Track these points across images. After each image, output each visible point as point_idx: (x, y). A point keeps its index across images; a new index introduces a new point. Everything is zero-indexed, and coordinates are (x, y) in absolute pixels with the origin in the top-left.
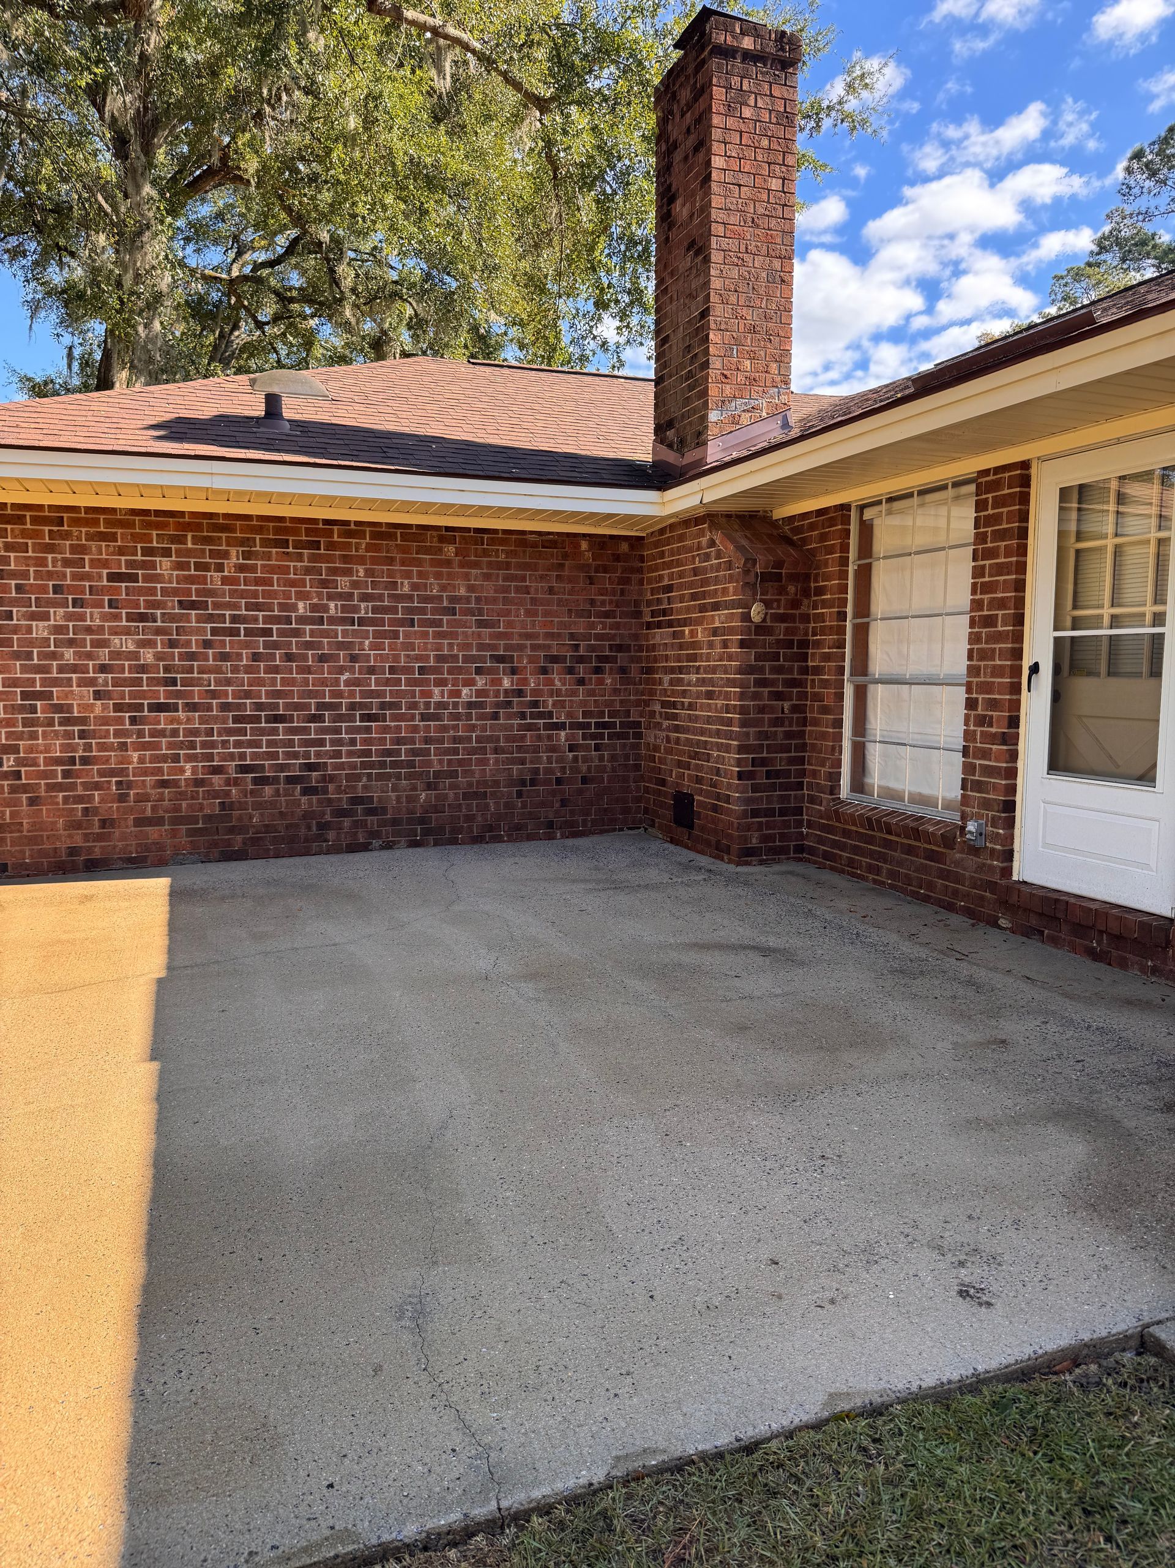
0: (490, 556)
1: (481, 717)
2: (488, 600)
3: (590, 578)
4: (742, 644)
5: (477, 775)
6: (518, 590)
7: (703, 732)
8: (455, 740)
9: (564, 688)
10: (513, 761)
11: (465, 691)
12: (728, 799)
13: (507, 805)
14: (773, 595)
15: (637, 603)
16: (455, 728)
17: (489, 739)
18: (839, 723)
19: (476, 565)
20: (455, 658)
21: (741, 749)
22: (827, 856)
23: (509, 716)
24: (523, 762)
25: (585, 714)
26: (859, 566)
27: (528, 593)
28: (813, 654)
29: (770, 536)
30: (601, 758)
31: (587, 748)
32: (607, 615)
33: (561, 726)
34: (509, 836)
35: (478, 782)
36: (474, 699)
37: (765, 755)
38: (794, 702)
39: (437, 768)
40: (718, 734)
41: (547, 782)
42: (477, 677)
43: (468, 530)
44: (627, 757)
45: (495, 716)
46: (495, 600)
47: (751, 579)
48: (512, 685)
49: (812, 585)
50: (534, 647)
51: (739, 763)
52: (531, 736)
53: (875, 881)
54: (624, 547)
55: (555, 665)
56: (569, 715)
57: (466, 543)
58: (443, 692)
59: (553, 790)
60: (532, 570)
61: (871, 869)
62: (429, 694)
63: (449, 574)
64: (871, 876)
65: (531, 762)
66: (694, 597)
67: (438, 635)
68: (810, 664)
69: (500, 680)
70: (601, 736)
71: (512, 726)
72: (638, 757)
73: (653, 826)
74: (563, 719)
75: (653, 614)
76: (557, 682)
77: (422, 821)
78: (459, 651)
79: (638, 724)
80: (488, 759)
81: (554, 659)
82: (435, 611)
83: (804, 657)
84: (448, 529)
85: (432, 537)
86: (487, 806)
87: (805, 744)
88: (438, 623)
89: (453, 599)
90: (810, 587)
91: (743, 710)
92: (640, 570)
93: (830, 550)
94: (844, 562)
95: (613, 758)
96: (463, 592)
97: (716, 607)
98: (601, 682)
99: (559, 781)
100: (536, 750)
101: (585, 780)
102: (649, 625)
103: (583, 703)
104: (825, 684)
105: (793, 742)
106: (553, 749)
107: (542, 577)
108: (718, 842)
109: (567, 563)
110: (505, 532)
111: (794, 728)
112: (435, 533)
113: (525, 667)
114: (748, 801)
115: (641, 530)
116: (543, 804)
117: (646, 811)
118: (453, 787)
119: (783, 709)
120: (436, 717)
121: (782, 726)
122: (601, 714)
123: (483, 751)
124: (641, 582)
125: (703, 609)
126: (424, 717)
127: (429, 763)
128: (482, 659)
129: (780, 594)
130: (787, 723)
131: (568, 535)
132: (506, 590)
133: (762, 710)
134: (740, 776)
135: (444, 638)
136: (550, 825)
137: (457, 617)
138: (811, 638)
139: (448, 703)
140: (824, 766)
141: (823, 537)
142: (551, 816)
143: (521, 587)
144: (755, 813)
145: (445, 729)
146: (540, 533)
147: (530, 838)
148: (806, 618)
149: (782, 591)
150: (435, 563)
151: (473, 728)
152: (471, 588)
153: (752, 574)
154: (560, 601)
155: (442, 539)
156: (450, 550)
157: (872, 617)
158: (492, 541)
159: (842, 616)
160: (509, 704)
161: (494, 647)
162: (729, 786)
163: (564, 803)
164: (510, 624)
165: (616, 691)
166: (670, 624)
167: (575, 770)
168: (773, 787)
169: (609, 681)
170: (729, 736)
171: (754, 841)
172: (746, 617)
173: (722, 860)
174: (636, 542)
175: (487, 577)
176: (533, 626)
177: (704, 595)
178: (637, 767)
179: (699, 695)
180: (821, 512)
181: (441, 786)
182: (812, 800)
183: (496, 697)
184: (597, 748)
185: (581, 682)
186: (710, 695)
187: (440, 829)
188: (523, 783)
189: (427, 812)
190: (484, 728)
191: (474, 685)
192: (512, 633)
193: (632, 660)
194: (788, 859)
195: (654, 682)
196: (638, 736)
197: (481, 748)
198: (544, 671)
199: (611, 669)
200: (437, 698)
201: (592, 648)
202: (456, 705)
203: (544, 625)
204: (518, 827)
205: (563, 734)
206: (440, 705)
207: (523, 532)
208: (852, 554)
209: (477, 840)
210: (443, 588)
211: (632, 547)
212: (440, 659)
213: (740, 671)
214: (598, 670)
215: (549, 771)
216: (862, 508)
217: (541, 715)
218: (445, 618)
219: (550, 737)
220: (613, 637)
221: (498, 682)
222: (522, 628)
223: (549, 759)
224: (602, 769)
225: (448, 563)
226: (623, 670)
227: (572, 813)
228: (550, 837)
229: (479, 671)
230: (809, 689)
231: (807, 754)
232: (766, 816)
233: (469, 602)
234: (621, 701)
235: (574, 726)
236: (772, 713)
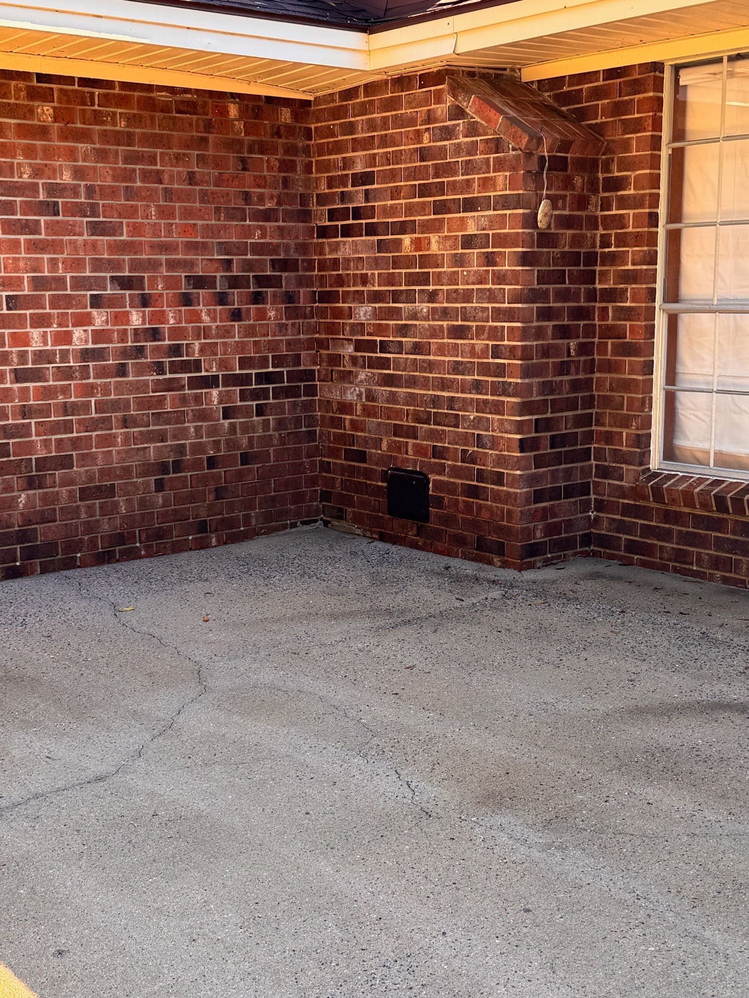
0: (103, 123)
1: (102, 373)
2: (105, 193)
3: (243, 160)
4: (525, 259)
5: (99, 461)
6: (146, 176)
7: (444, 385)
8: (66, 409)
9: (213, 325)
10: (149, 437)
11: (78, 333)
12: (499, 479)
13: (143, 503)
14: (558, 189)
15: (304, 199)
16: (65, 390)
17: (115, 406)
18: (649, 368)
19: (83, 136)
20: (60, 282)
21: (525, 408)
22: (632, 547)
23: (141, 370)
24: (162, 437)
25: (244, 363)
26: (674, 150)
27: (161, 183)
28: (604, 274)
29: (534, 104)
30: (266, 424)
31: (247, 411)
32: (268, 215)
33: (211, 382)
34: (148, 548)
35: (102, 472)
36: (90, 346)
37: (549, 415)
38: (581, 340)
39: (42, 454)
40: (478, 387)
41: (196, 465)
42: (94, 312)
43: (69, 80)
44: (297, 422)
45: (121, 370)
46: (113, 193)
47: (534, 167)
48: (144, 323)
49: (600, 176)
50: (172, 265)
51: (520, 427)
52: (173, 399)
53: (725, 580)
54: (286, 116)
55: (201, 291)
56: (224, 364)
57: (69, 102)
58: (44, 336)
59: (205, 476)
60: (163, 147)
61: (716, 563)
62: (25, 340)
63: (45, 149)
64: (718, 574)
65: (175, 437)
66: (424, 191)
67: (34, 247)
68: (598, 286)
69: (127, 314)
70: (264, 394)
71: (145, 384)
72: (311, 421)
73: (340, 518)
74: (214, 371)
75: (333, 215)
76: (205, 317)
77: (23, 536)
78: (65, 270)
79: (309, 375)
80: (115, 436)
81: (200, 282)
82: (28, 208)
83: (590, 278)
84: (41, 77)
85: (18, 89)
86: (116, 505)
87: (592, 397)
88: (31, 228)
89: (52, 190)
90: (598, 178)
91: (526, 355)
92: (307, 150)
93: (636, 126)
94: (656, 143)
95: (280, 424)
96: (67, 178)
97: (470, 205)
98: (262, 315)
99: (212, 462)
100: (180, 418)
101: (246, 459)
102: (324, 232)
103: (241, 347)
104: (628, 314)
105: (580, 395)
106: (202, 416)
107: (178, 157)
108: (481, 539)
109: (211, 137)
110: (125, 85)
111: (580, 377)
112: (22, 84)
113: (161, 295)
114: (532, 480)
115: (310, 91)
116: (192, 498)
117: (326, 496)
118: (67, 482)
119: (569, 349)
120: (36, 375)
121: (568, 374)
122: (264, 362)
123: (105, 423)
124: (308, 168)
125: (441, 208)
126: (20, 376)
127: (29, 447)
128: (99, 283)
129: (565, 188)
130: (573, 369)
131: (211, 94)
132: (128, 176)
133: (546, 352)
134: (523, 445)
135: (43, 250)
136: (202, 527)
137: (60, 218)
138: (599, 250)
139: (54, 353)
140: (627, 426)
141: (619, 109)
142: (203, 515)
143: (151, 171)
144: (539, 496)
145: (48, 393)
146: (172, 90)
147: (178, 548)
148: (593, 223)
149: (568, 183)
150: (23, 131)
151: (90, 390)
152: (79, 173)
153: (535, 159)
154: (204, 195)
155: (34, 94)
156: (45, 111)
157: (686, 221)
158: (106, 100)
159: (653, 219)
160: (140, 351)
161: (116, 265)
162: (501, 461)
163: (219, 493)
164: (136, 229)
165: (282, 328)
166: (371, 230)
167: (232, 444)
168: (558, 459)
169: (272, 314)
170: (505, 389)
171: (538, 534)
172: (531, 221)
173: (490, 563)
174: (300, 108)
175: (102, 156)
176: (169, 233)
177: (440, 189)
178: (311, 435)
179: (435, 333)
180: (612, 73)
181: (49, 481)
182: (604, 472)
183: (122, 340)
184: (260, 411)
185: (236, 315)
186: (459, 332)
187: (50, 548)
188: (163, 468)
189: (29, 522)
190: (106, 391)
191: (90, 323)
192: (141, 243)
193: (302, 282)
194: (575, 554)
195: (338, 313)
196: (311, 391)
197: (104, 420)
198: (187, 300)
199: (274, 295)
200: (36, 345)
201: (249, 266)
202: (64, 355)
203: (185, 230)
204: (160, 534)
205: (215, 392)
206: (42, 356)
207: (149, 88)
208: (666, 134)
209: (103, 558)
210: (37, 172)
211: (296, 116)
212: (39, 283)
213: (516, 298)
214: (257, 298)
215: (198, 448)
216: (677, 69)
217: (185, 367)
218: (42, 219)
219: (198, 399)
220: (274, 249)
221: (124, 318)
222: (155, 235)
223: (198, 429)
224: (266, 441)
225: (43, 132)
226: (290, 298)
227: (231, 507)
228: (202, 545)
229: (96, 302)
230: (597, 322)
231: (594, 411)
232: (551, 499)
233: (76, 194)
234: (289, 343)
235: (232, 380)
236: (558, 356)
